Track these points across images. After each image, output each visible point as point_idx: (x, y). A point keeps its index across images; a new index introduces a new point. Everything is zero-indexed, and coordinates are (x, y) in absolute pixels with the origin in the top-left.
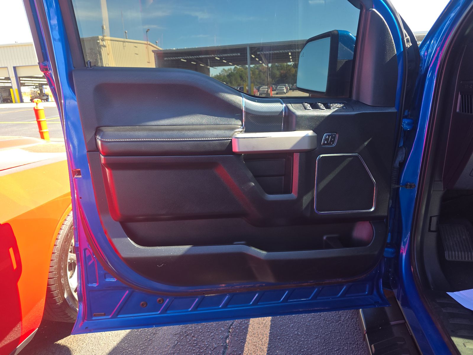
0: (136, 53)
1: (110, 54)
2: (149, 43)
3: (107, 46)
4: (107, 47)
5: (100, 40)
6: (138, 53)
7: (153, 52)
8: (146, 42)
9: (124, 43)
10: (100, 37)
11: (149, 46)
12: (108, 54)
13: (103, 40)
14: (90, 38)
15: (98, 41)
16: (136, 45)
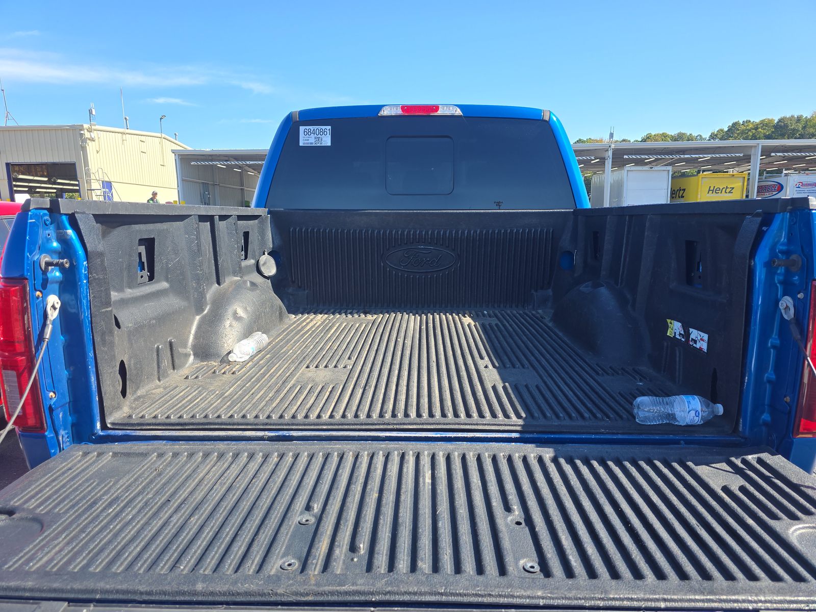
0: (143, 151)
1: (101, 152)
2: (164, 135)
3: (96, 138)
4: (97, 141)
5: (86, 130)
6: (145, 151)
7: (173, 153)
8: (159, 135)
9: (124, 136)
10: (86, 126)
11: (163, 140)
12: (98, 152)
13: (90, 131)
14: (68, 126)
15: (82, 132)
16: (143, 138)
